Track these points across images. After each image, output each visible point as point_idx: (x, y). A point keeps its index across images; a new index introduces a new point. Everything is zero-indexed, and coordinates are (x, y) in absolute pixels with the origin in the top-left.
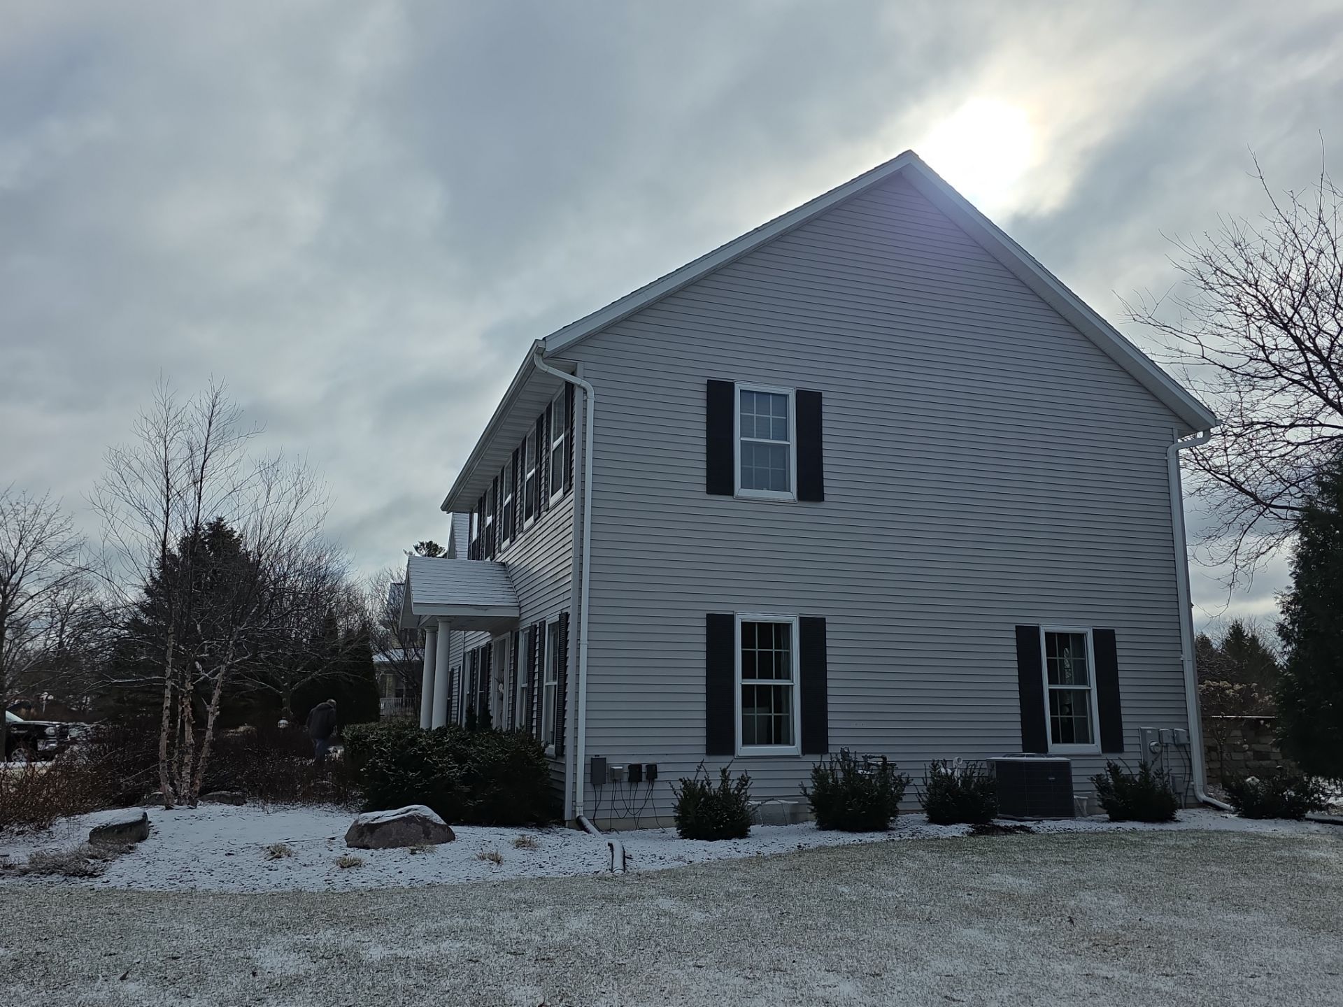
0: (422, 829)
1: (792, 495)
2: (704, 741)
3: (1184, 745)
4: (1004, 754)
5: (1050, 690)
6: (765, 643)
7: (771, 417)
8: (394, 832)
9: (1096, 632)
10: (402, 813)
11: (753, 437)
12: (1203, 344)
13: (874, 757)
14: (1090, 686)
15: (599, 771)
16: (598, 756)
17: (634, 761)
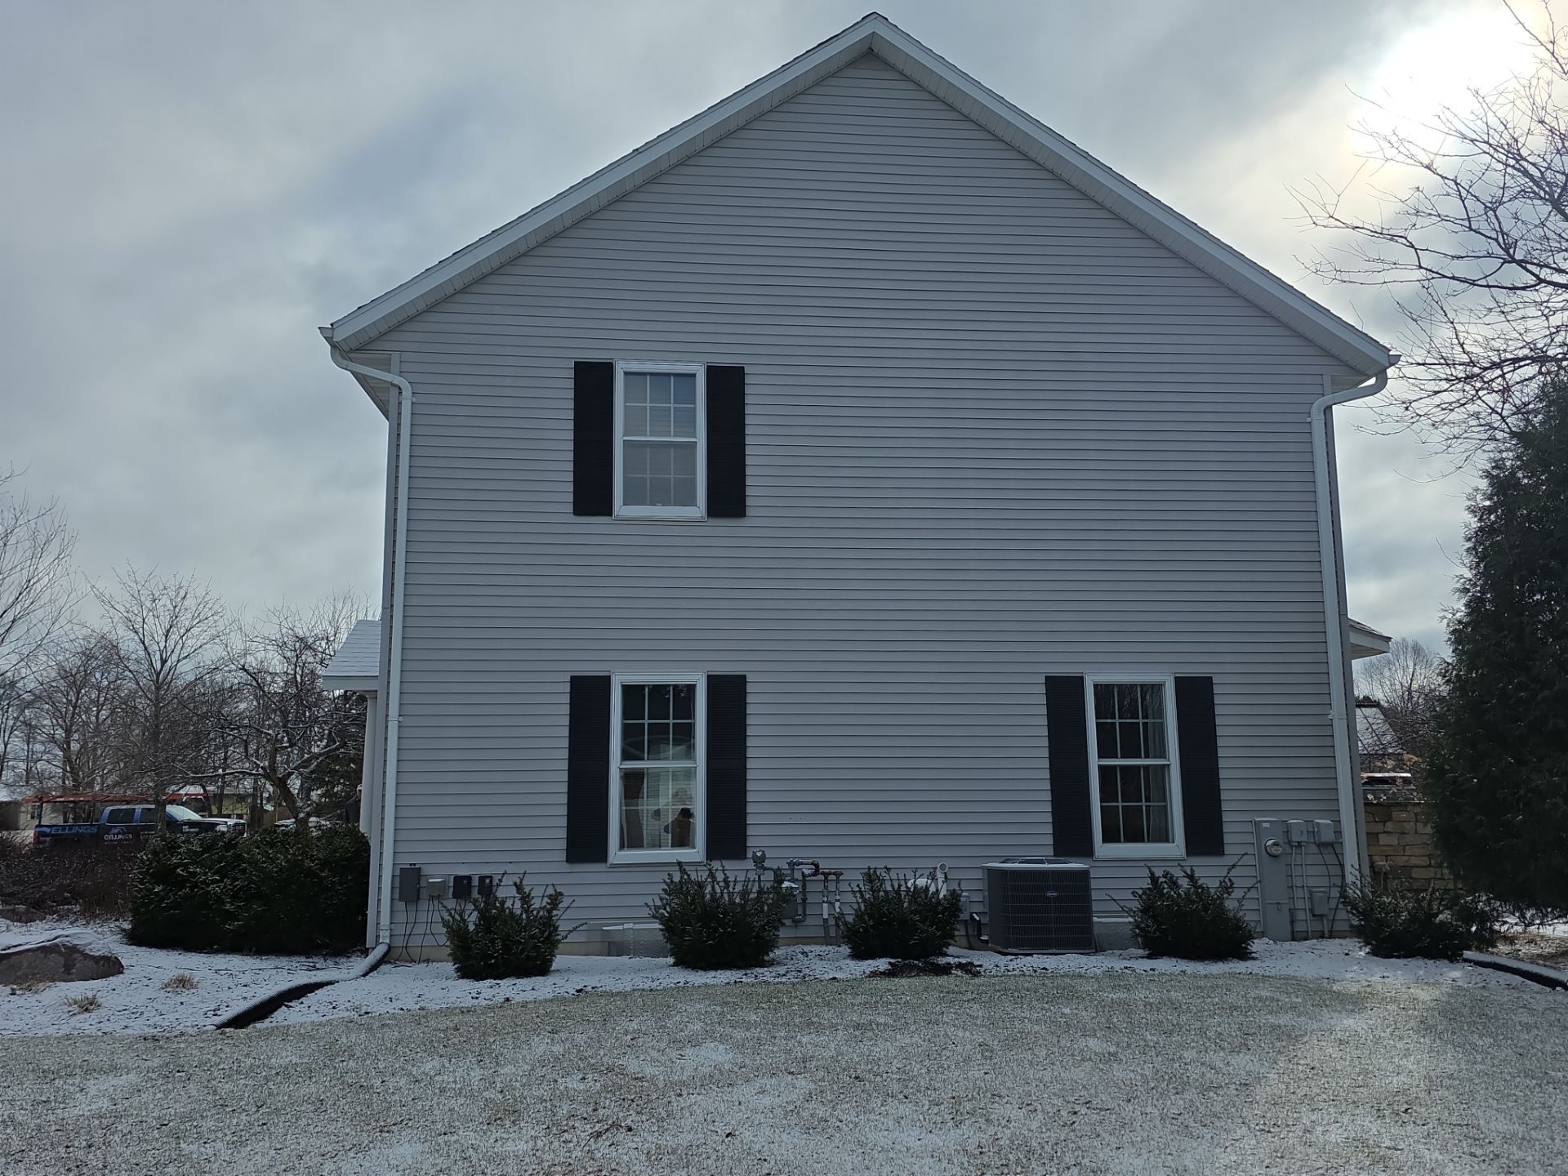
0: (63, 962)
1: (699, 509)
2: (563, 845)
3: (1331, 845)
4: (1002, 859)
5: (1101, 768)
6: (659, 711)
7: (672, 405)
8: (25, 965)
9: (1180, 682)
10: (49, 941)
11: (646, 435)
12: (1416, 247)
13: (802, 863)
14: (1169, 761)
15: (410, 884)
16: (415, 864)
17: (463, 871)
